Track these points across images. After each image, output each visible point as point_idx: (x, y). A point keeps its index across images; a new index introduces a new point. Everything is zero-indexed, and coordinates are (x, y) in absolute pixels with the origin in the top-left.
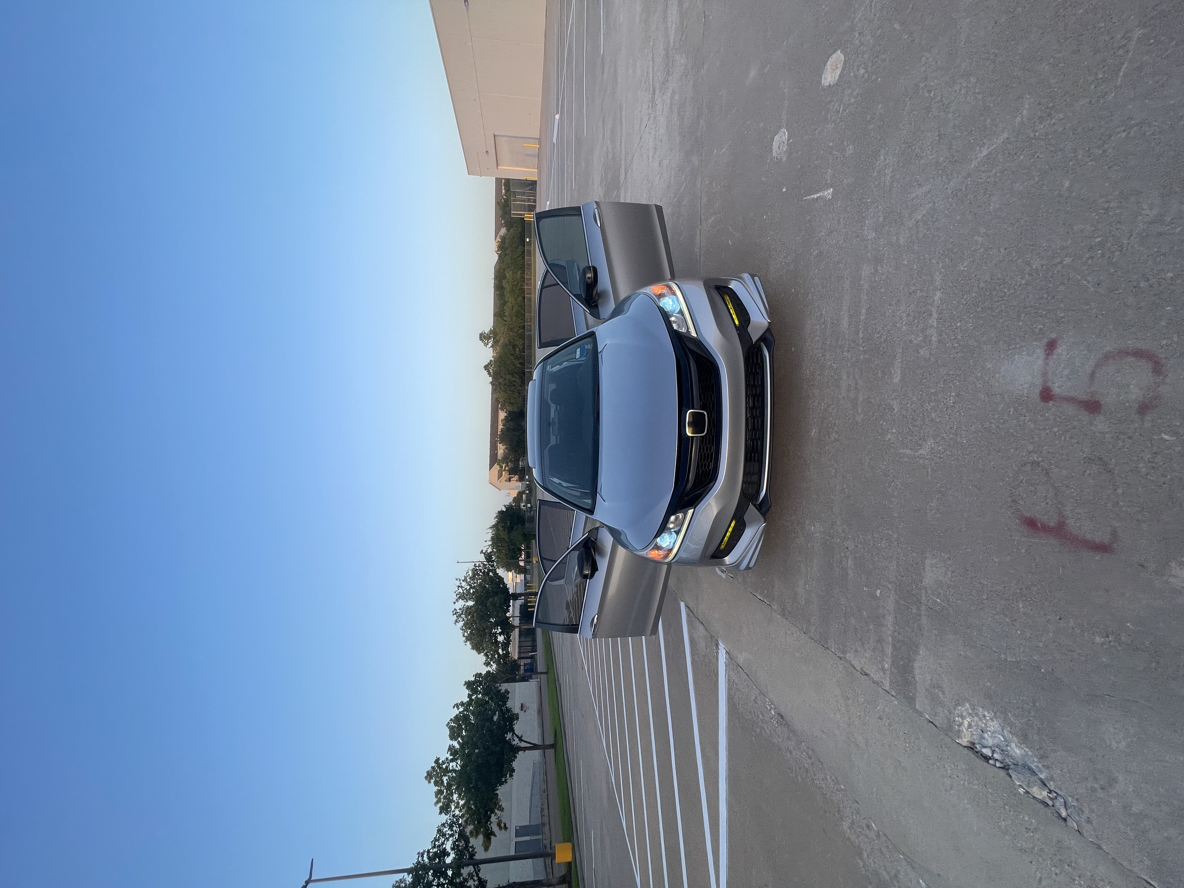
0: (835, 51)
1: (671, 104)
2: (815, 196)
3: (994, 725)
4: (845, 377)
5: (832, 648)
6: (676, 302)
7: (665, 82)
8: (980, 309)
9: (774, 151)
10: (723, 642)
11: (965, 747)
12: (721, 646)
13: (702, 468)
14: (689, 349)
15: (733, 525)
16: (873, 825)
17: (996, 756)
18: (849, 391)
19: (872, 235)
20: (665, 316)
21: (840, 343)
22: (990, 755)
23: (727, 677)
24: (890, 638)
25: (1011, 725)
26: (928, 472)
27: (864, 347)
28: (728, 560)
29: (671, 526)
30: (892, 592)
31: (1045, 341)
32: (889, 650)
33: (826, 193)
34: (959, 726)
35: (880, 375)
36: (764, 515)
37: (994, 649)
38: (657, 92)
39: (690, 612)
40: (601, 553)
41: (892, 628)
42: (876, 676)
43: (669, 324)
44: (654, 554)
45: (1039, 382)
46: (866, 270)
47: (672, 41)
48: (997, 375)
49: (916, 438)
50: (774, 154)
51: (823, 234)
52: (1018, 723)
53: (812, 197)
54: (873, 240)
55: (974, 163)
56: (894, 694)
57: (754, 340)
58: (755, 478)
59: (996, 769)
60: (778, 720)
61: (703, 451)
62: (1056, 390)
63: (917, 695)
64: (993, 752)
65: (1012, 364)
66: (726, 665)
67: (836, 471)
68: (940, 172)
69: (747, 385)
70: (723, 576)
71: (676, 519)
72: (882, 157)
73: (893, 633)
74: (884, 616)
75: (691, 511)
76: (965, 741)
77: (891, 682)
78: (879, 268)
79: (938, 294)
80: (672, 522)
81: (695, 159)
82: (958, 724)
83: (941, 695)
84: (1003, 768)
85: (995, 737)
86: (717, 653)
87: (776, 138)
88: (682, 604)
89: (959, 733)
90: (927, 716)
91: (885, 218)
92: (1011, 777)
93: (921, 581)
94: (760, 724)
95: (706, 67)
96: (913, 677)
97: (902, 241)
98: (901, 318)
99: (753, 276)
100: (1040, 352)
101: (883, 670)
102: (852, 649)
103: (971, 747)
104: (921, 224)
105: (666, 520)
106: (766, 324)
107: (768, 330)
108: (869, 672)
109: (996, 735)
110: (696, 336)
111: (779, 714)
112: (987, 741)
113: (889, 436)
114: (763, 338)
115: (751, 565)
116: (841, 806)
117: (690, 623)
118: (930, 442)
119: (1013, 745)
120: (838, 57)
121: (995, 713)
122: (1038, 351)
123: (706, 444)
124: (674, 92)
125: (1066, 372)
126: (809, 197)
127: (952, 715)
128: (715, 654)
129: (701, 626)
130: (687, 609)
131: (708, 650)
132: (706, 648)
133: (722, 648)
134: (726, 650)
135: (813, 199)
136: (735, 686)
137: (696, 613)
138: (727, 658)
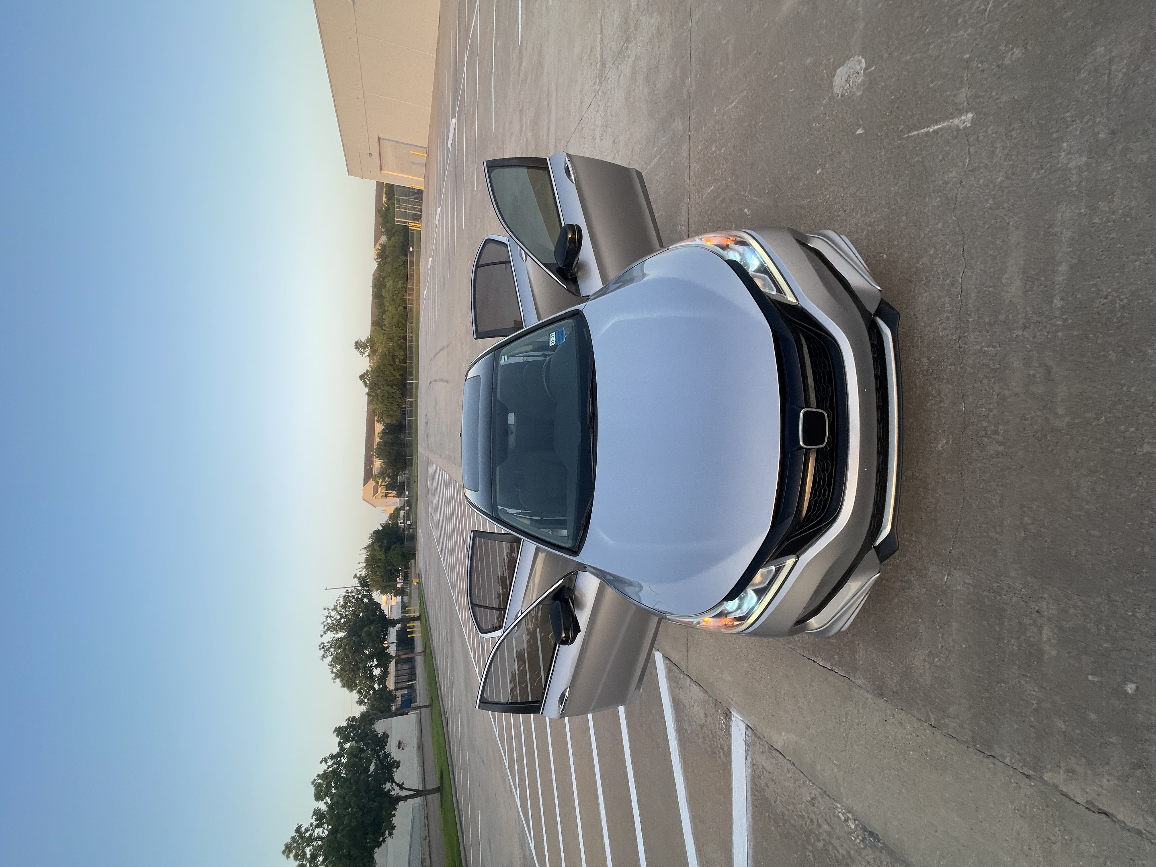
2: (932, 129)
6: (752, 255)
9: (835, 88)
12: (737, 718)
13: (815, 497)
20: (741, 271)
28: (814, 623)
29: (755, 583)
36: (882, 560)
39: (675, 668)
44: (710, 623)
50: (837, 90)
53: (924, 130)
60: (864, 837)
66: (747, 744)
81: (677, 125)
86: (729, 726)
87: (839, 71)
88: (658, 655)
94: (825, 837)
95: (696, 17)
99: (840, 235)
106: (879, 292)
107: (883, 301)
110: (794, 301)
111: (864, 829)
114: (879, 312)
124: (637, 58)
126: (915, 133)
128: (724, 726)
129: (694, 686)
130: (668, 662)
131: (709, 719)
132: (706, 715)
133: (737, 720)
134: (747, 725)
135: (927, 134)
136: (766, 774)
137: (684, 669)
138: (750, 735)
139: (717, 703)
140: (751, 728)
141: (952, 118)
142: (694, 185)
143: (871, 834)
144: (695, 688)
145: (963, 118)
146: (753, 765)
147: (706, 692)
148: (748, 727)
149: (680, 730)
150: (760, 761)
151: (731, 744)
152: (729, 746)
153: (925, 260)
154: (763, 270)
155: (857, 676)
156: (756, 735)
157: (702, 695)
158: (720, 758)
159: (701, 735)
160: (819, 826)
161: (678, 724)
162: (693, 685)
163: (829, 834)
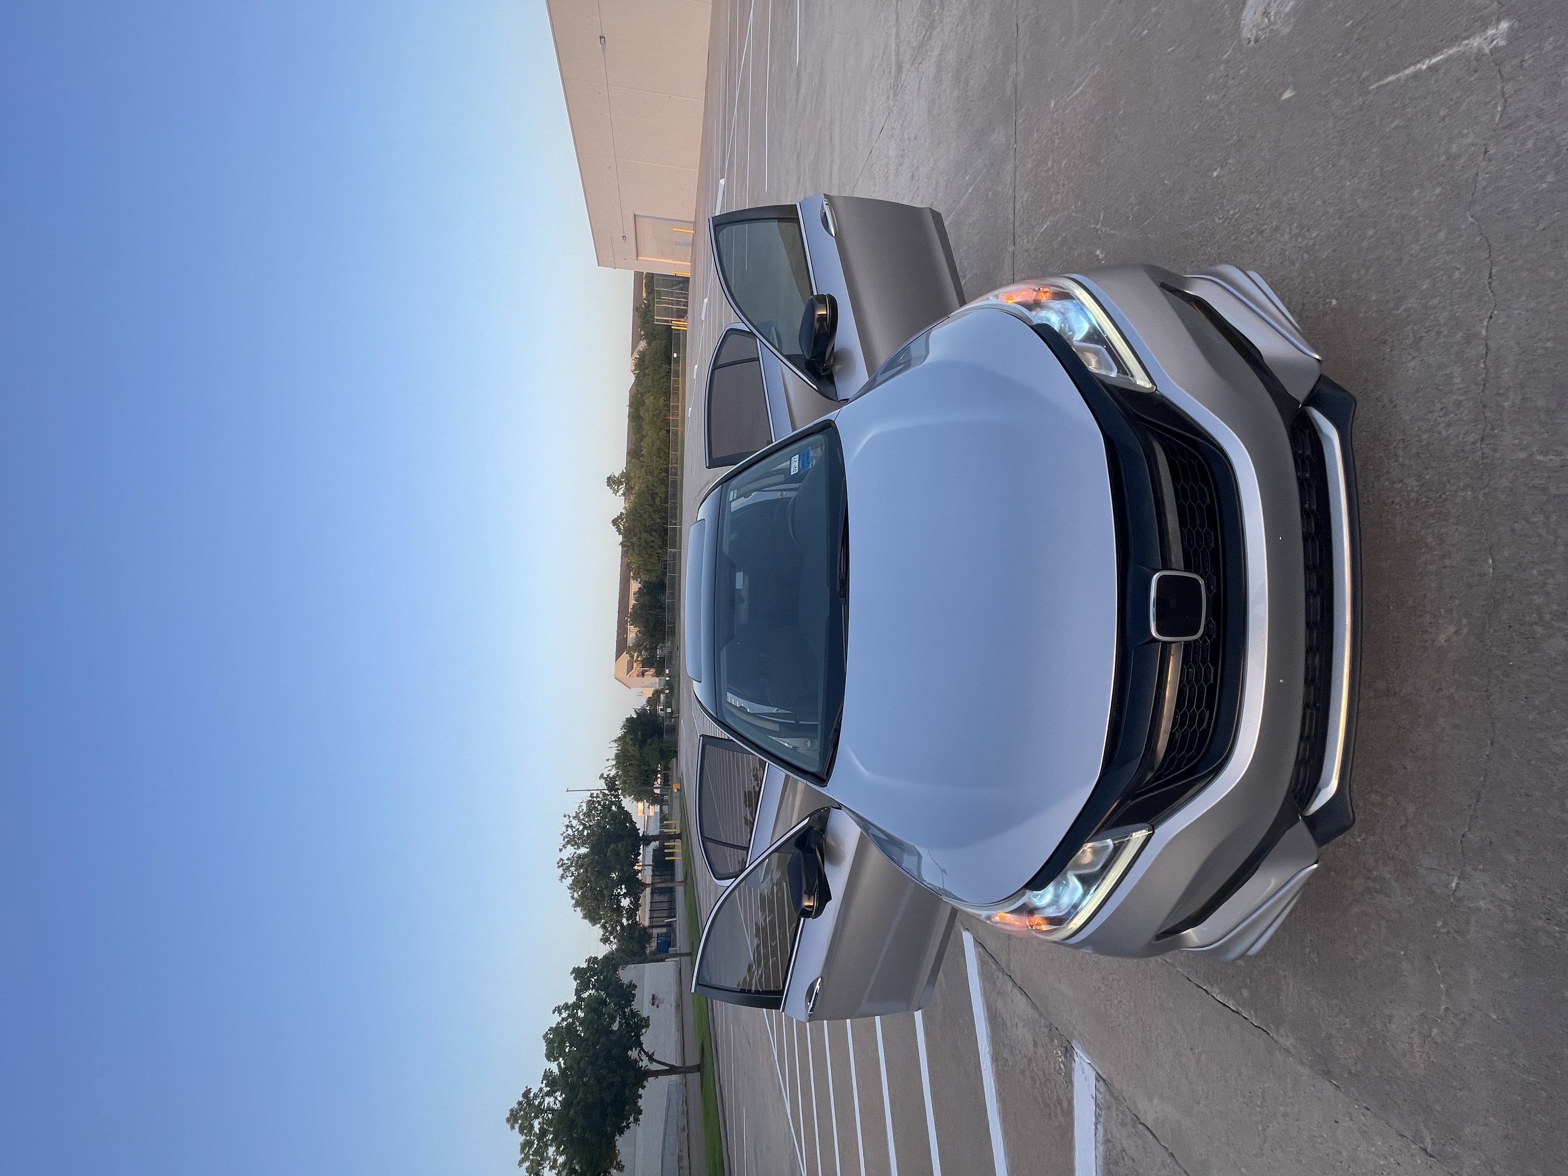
1: (939, 73)
6: (1079, 314)
7: (922, 46)
9: (1244, 30)
10: (1087, 1053)
12: (1082, 1058)
13: (1182, 726)
14: (1137, 417)
28: (1193, 935)
29: (1074, 867)
36: (1322, 840)
39: (990, 960)
40: (834, 858)
43: (1069, 362)
53: (1410, 70)
66: (1097, 1104)
71: (1094, 848)
75: (1139, 835)
86: (1070, 1068)
88: (967, 937)
99: (1245, 271)
106: (1315, 364)
107: (1322, 378)
110: (1149, 386)
123: (1201, 662)
128: (1062, 1066)
129: (1019, 994)
130: (981, 950)
132: (1035, 1045)
133: (1083, 1062)
134: (1097, 1073)
135: (1416, 76)
136: (1128, 1161)
138: (1102, 1090)
139: (1052, 1027)
140: (1104, 1080)
141: (1467, 38)
142: (1022, 224)
145: (1491, 32)
147: (1034, 1007)
148: (1099, 1077)
149: (996, 1058)
150: (1118, 1136)
151: (1072, 1098)
152: (1070, 1101)
153: (1411, 302)
154: (1096, 336)
155: (1282, 1031)
156: (1111, 1094)
157: (1030, 1011)
158: (1056, 1115)
159: (1028, 1073)
161: (994, 1049)
162: (1017, 992)
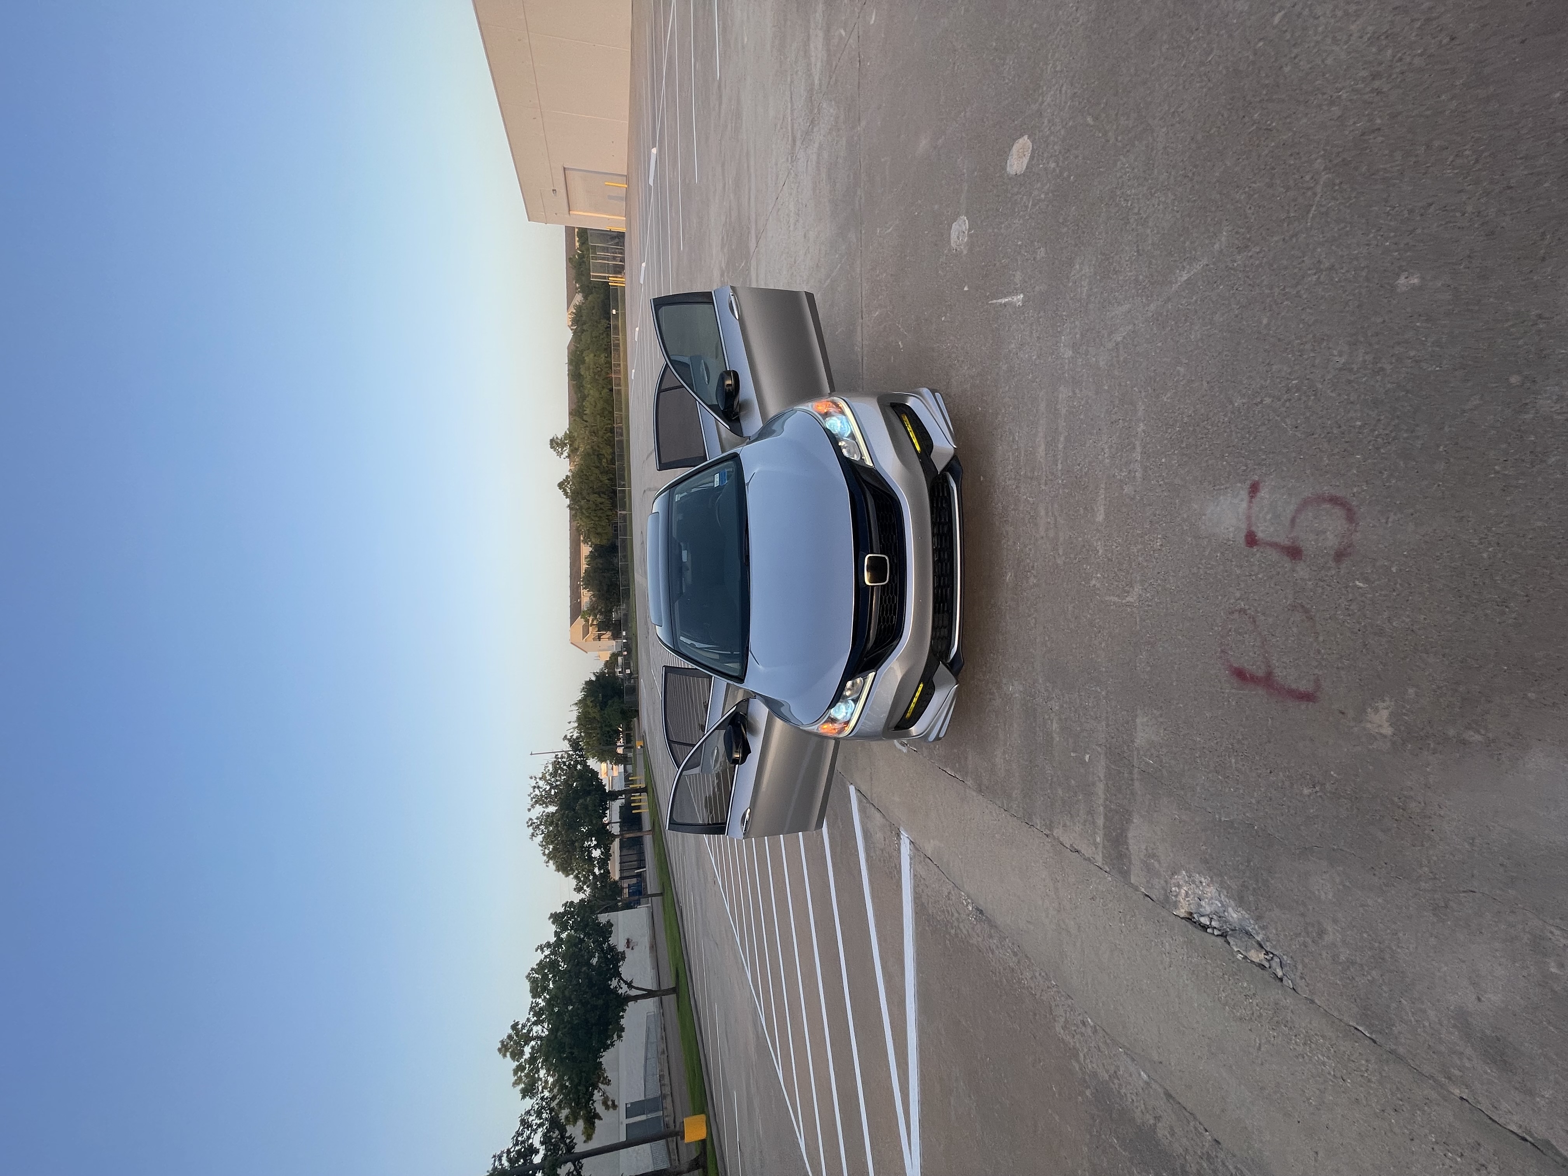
0: (1022, 135)
1: (818, 163)
2: (1004, 301)
3: (1211, 891)
4: (1043, 513)
5: (1037, 824)
6: (845, 423)
7: (807, 133)
8: (1184, 445)
9: (952, 242)
10: (906, 831)
11: (1182, 918)
12: (904, 835)
13: (883, 623)
14: (865, 481)
15: (920, 689)
16: (1089, 1020)
17: (1213, 923)
18: (1047, 530)
19: (1069, 353)
20: (834, 439)
21: (1036, 474)
22: (1208, 923)
23: (912, 870)
24: (1101, 808)
25: (1228, 888)
26: (1136, 621)
27: (1063, 480)
28: (914, 730)
29: (848, 693)
30: (1102, 756)
31: (1249, 482)
32: (1100, 822)
33: (1015, 299)
34: (1176, 896)
35: (1082, 511)
36: (956, 674)
37: (1209, 810)
38: (798, 143)
39: (863, 798)
40: (753, 731)
41: (1102, 796)
42: (1087, 851)
43: (838, 450)
44: (826, 729)
45: (1244, 526)
46: (1064, 392)
47: (817, 82)
48: (1203, 517)
49: (1123, 583)
50: (953, 245)
51: (1013, 346)
52: (1234, 886)
53: (999, 301)
54: (1071, 359)
55: (1175, 287)
56: (1108, 870)
57: (940, 468)
58: (944, 632)
59: (1213, 938)
60: (976, 916)
61: (885, 603)
62: (1260, 535)
63: (1132, 867)
64: (1211, 919)
65: (1217, 505)
66: (911, 858)
67: (1036, 621)
68: (1140, 291)
69: (933, 524)
70: (904, 750)
71: (853, 685)
72: (1078, 267)
73: (1105, 802)
74: (1094, 784)
75: (871, 675)
76: (1182, 913)
77: (1104, 856)
78: (1077, 391)
79: (1142, 426)
80: (849, 689)
81: (852, 236)
82: (1175, 894)
83: (1156, 865)
84: (1221, 935)
85: (1212, 903)
86: (899, 845)
87: (955, 226)
88: (852, 789)
89: (1176, 905)
90: (1143, 890)
91: (1082, 335)
92: (1229, 943)
93: (1133, 742)
94: (956, 924)
95: (863, 123)
96: (1127, 849)
97: (1102, 364)
98: (1103, 449)
99: (933, 392)
100: (1244, 494)
101: (1096, 845)
102: (1060, 823)
103: (1189, 918)
104: (1121, 346)
105: (842, 687)
106: (952, 451)
107: (954, 457)
108: (1079, 848)
109: (1213, 901)
110: (872, 465)
111: (977, 909)
112: (1205, 908)
113: (1093, 582)
114: (949, 468)
115: (941, 735)
116: (1053, 1005)
117: (862, 810)
118: (1137, 588)
119: (1230, 909)
120: (1024, 144)
121: (1211, 878)
122: (1242, 492)
123: (888, 594)
124: (821, 146)
125: (1269, 517)
126: (995, 301)
127: (1169, 885)
128: (896, 846)
130: (859, 794)
131: (887, 841)
132: (884, 839)
133: (904, 837)
134: (910, 841)
135: (1000, 304)
136: (922, 881)
137: (869, 798)
138: (912, 850)
139: (891, 825)
140: (913, 843)
141: (1013, 295)
142: (865, 306)
143: (981, 912)
144: (878, 815)
145: (1018, 297)
146: (915, 875)
147: (884, 817)
150: (918, 870)
152: (900, 863)
154: (851, 437)
155: (967, 779)
156: (917, 850)
157: (882, 820)
158: (894, 876)
159: (882, 860)
160: (953, 915)
161: (867, 856)
162: (876, 812)
163: (958, 919)
